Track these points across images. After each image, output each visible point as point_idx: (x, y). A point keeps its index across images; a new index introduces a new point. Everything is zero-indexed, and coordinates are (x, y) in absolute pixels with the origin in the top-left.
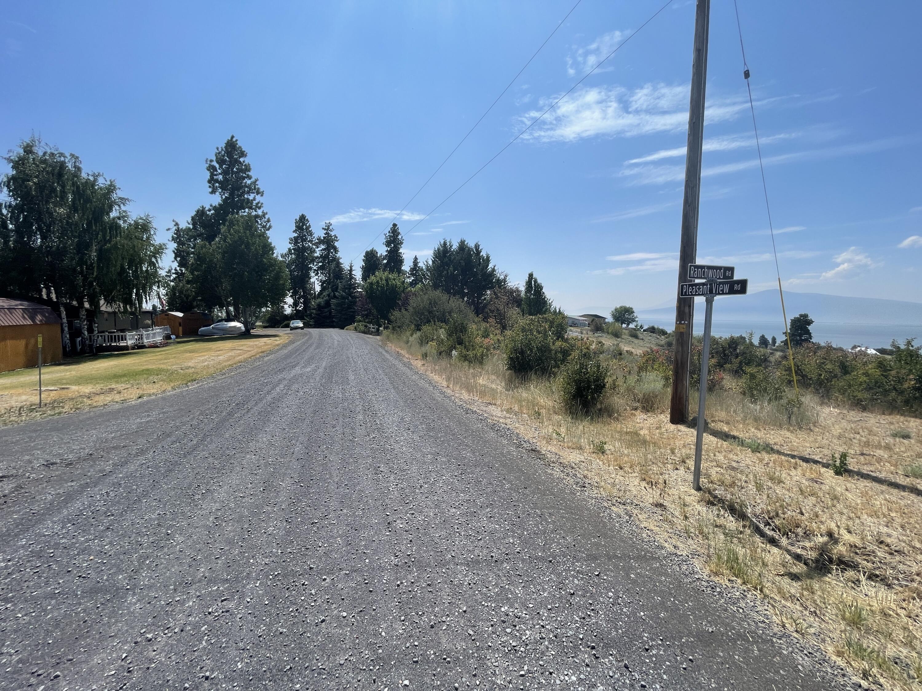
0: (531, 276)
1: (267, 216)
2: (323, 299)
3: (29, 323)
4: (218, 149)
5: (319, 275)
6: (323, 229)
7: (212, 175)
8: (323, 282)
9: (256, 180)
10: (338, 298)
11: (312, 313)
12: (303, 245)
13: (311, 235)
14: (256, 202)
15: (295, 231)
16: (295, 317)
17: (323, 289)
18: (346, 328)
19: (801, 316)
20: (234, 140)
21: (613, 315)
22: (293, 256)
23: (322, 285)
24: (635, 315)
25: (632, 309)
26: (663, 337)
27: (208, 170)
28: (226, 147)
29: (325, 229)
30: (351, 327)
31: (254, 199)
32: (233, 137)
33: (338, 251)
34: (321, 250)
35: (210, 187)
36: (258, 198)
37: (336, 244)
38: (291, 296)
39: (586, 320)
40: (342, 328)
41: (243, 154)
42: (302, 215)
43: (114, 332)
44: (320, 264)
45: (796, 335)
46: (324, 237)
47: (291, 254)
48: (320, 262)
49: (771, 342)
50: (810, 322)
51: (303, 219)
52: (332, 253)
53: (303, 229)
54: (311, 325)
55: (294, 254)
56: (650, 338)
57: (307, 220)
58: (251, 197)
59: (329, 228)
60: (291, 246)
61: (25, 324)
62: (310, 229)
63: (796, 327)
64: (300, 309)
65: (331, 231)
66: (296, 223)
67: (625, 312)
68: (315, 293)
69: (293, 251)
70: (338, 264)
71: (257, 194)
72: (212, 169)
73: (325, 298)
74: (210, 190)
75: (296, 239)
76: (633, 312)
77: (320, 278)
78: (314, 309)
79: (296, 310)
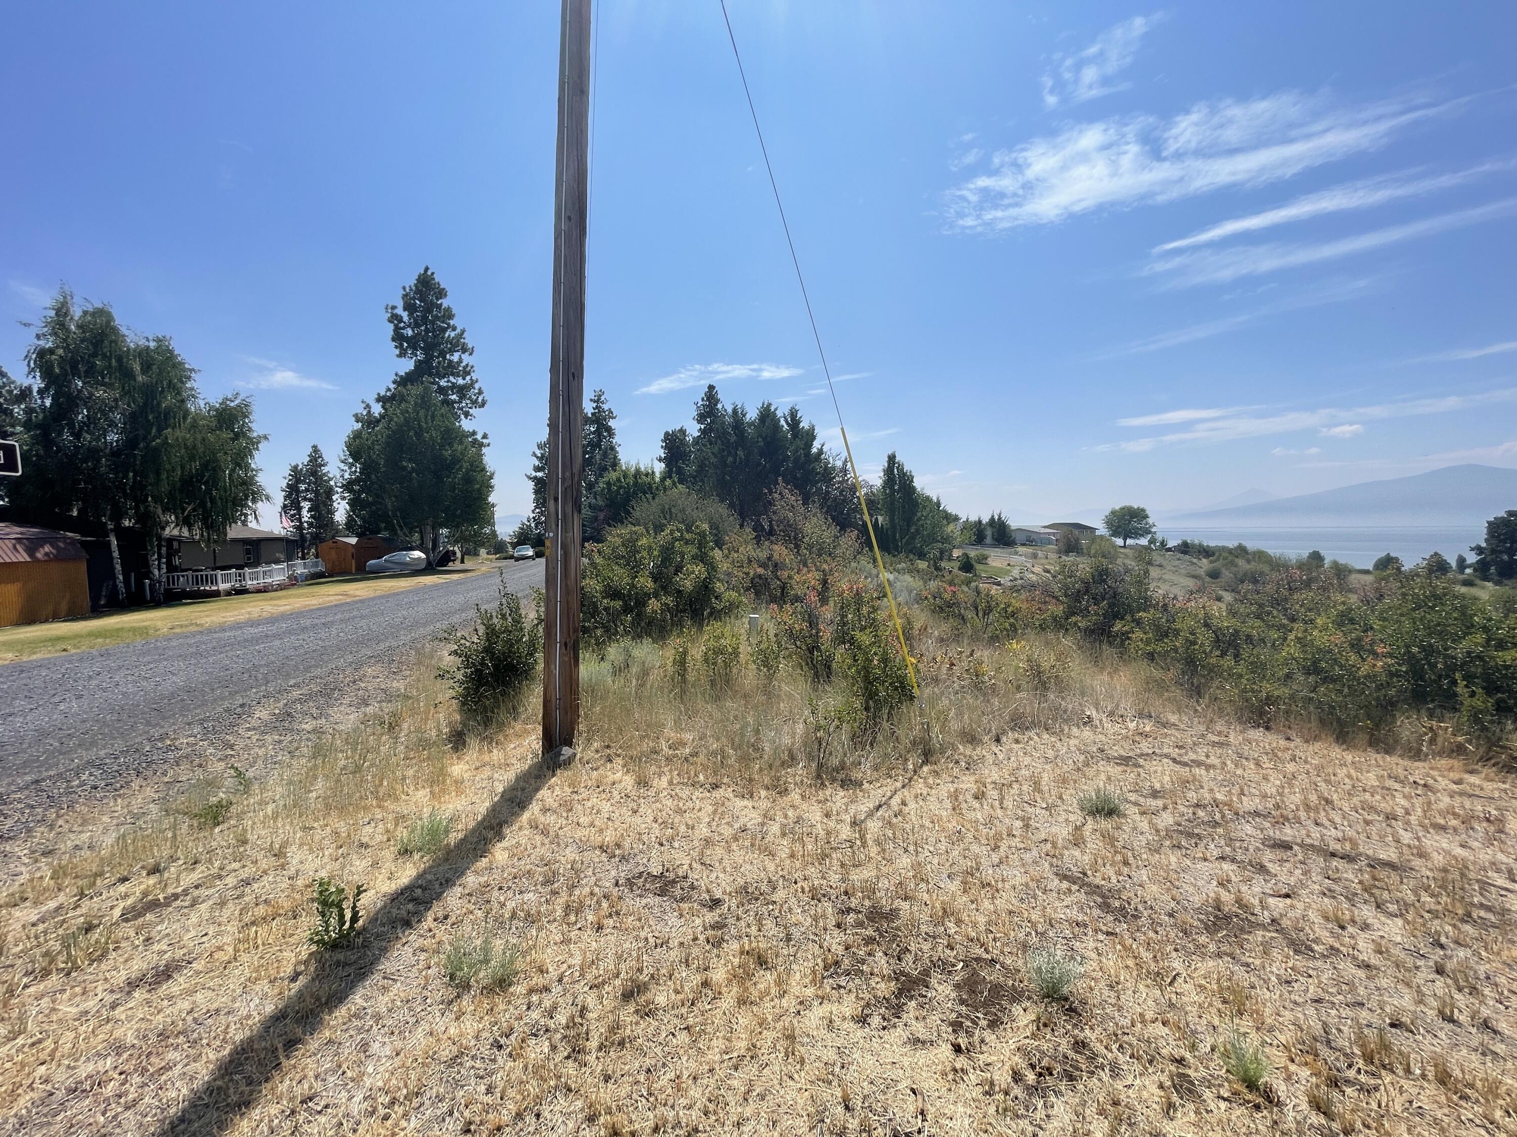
0: (892, 459)
1: (477, 386)
3: (22, 560)
4: (404, 288)
7: (397, 329)
9: (463, 331)
14: (464, 364)
20: (429, 273)
21: (1107, 523)
24: (1150, 521)
25: (1143, 510)
26: (1204, 561)
27: (390, 321)
28: (416, 285)
31: (461, 361)
32: (427, 269)
35: (396, 347)
36: (466, 358)
37: (611, 423)
39: (1054, 534)
41: (442, 293)
43: (201, 570)
45: (1501, 552)
49: (1454, 564)
52: (605, 438)
56: (1177, 563)
58: (455, 357)
61: (15, 560)
63: (1499, 535)
65: (603, 403)
67: (1132, 517)
71: (463, 353)
72: (395, 318)
74: (397, 352)
76: (1147, 517)
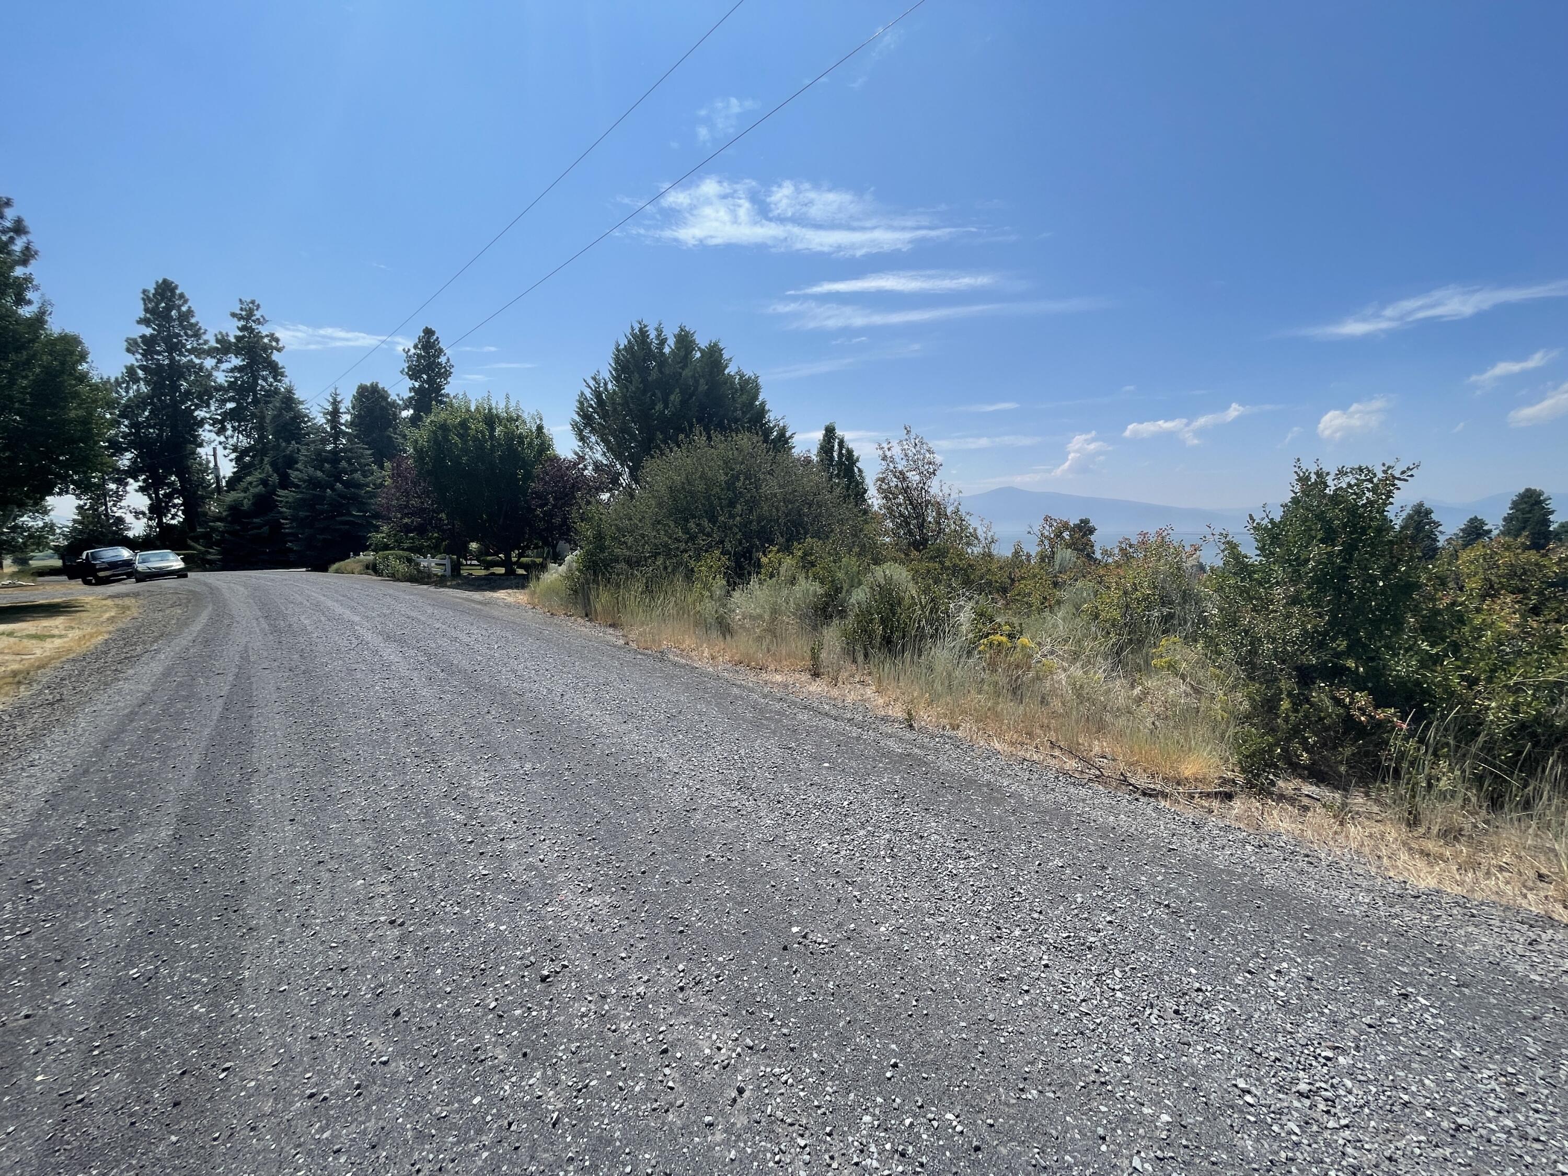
2: (245, 490)
5: (229, 433)
6: (234, 315)
8: (241, 454)
10: (297, 486)
11: (214, 529)
12: (172, 359)
13: (197, 335)
15: (145, 322)
16: (158, 543)
17: (243, 470)
18: (336, 566)
19: (1082, 521)
22: (144, 389)
23: (238, 460)
29: (240, 318)
30: (351, 563)
33: (282, 375)
34: (232, 370)
37: (276, 356)
38: (141, 489)
40: (321, 566)
42: (165, 281)
44: (230, 405)
46: (237, 337)
47: (136, 380)
48: (231, 399)
50: (1091, 531)
51: (166, 290)
52: (265, 380)
53: (169, 319)
54: (210, 562)
55: (147, 383)
57: (182, 296)
59: (250, 313)
60: (132, 360)
62: (193, 321)
64: (174, 522)
65: (258, 321)
66: (146, 299)
68: (218, 478)
69: (141, 373)
70: (289, 401)
73: (252, 490)
75: (149, 342)
77: (232, 441)
78: (219, 519)
79: (160, 524)
